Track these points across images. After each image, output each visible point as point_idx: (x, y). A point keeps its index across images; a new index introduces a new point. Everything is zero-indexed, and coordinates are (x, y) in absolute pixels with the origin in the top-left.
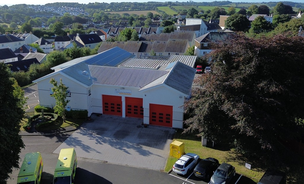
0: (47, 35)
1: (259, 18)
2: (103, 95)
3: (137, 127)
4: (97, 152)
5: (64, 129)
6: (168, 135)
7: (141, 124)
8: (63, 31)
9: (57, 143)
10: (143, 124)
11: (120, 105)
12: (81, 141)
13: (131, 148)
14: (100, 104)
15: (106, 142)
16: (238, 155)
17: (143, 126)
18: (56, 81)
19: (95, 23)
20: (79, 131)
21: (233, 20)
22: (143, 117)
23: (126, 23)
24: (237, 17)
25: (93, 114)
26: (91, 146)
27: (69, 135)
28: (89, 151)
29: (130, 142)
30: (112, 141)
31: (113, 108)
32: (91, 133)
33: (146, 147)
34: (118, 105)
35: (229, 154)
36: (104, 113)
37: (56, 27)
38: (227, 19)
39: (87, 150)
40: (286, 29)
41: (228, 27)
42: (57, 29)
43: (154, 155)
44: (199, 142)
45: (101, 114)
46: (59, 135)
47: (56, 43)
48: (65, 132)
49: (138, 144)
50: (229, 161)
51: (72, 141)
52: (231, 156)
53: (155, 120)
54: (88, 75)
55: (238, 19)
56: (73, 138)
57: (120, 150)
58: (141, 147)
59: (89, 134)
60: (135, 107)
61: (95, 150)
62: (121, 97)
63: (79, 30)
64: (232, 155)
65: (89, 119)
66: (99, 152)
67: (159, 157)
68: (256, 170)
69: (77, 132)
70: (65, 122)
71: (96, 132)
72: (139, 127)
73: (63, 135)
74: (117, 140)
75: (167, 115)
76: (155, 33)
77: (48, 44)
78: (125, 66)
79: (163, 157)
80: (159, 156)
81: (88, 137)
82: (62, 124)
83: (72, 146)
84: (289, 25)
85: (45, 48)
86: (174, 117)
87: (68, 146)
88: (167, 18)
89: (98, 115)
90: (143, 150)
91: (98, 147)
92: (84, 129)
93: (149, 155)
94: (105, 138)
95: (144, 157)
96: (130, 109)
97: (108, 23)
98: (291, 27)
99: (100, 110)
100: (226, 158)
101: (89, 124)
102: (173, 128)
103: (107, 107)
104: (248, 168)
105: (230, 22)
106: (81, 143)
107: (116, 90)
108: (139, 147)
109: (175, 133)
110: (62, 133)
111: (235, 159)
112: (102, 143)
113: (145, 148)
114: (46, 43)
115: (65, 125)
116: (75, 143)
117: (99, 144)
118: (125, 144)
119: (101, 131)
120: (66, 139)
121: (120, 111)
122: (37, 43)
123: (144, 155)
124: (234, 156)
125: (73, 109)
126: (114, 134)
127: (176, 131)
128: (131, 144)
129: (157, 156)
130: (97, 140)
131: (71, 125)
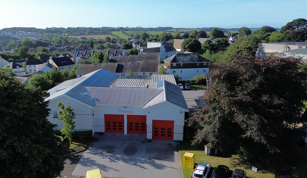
0: (12, 59)
1: (207, 42)
2: (105, 115)
3: (142, 142)
4: (115, 170)
5: (74, 151)
6: (173, 148)
7: (144, 140)
8: (28, 55)
9: (72, 165)
10: (146, 139)
11: (122, 123)
12: (95, 161)
13: (145, 163)
14: (103, 123)
15: (119, 160)
16: (240, 161)
17: (146, 141)
18: (63, 104)
19: (56, 46)
20: (88, 151)
21: (188, 43)
22: (146, 133)
23: (86, 46)
24: (191, 40)
25: (96, 133)
26: (106, 165)
27: (81, 156)
28: (107, 170)
29: (142, 157)
30: (124, 158)
31: (116, 126)
32: (101, 152)
33: (157, 160)
34: (120, 123)
35: (231, 160)
36: (106, 132)
37: (21, 51)
38: (183, 42)
39: (104, 169)
40: (238, 50)
41: (185, 49)
42: (22, 53)
43: (168, 167)
44: (202, 152)
45: (104, 133)
46: (71, 157)
47: (28, 66)
48: (75, 154)
49: (150, 159)
50: (236, 167)
51: (85, 162)
52: (235, 162)
53: (157, 135)
54: (89, 97)
55: (193, 42)
56: (86, 159)
57: (135, 166)
58: (154, 161)
59: (99, 153)
60: (136, 124)
61: (112, 168)
62: (123, 115)
63: (44, 53)
64: (235, 160)
65: (94, 139)
66: (116, 170)
67: (174, 169)
68: (261, 172)
69: (87, 153)
70: (71, 143)
71: (106, 150)
72: (143, 142)
73: (75, 156)
74: (128, 157)
75: (168, 129)
76: (121, 55)
77: (19, 67)
78: (117, 86)
79: (177, 169)
80: (172, 168)
81: (100, 157)
82: (69, 146)
83: (88, 167)
84: (240, 47)
85: (17, 72)
86: (175, 130)
87: (83, 167)
88: (123, 42)
89: (101, 134)
90: (156, 164)
91: (113, 165)
92: (93, 149)
93: (164, 168)
94: (116, 155)
95: (160, 170)
96: (132, 126)
97: (69, 47)
98: (241, 48)
99: (102, 129)
100: (232, 164)
101: (95, 144)
102: (175, 141)
103: (109, 126)
104: (254, 171)
105: (186, 45)
106: (96, 163)
107: (119, 109)
108: (152, 161)
109: (177, 145)
110: (73, 154)
111: (239, 165)
112: (116, 161)
113: (158, 162)
114: (18, 67)
115: (73, 146)
116: (90, 164)
117: (113, 162)
118: (138, 160)
119: (110, 149)
120: (79, 160)
121: (122, 129)
122: (8, 67)
123: (160, 169)
124: (237, 161)
125: (77, 130)
126: (124, 151)
127: (178, 144)
128: (143, 159)
129: (171, 169)
130: (109, 158)
131: (79, 146)
